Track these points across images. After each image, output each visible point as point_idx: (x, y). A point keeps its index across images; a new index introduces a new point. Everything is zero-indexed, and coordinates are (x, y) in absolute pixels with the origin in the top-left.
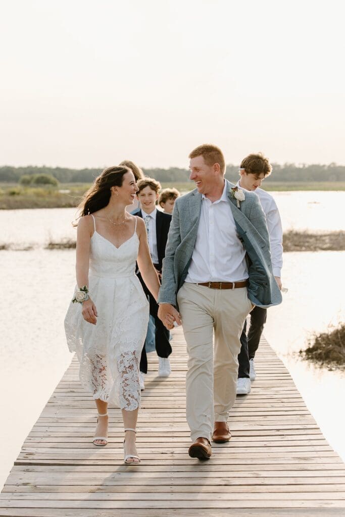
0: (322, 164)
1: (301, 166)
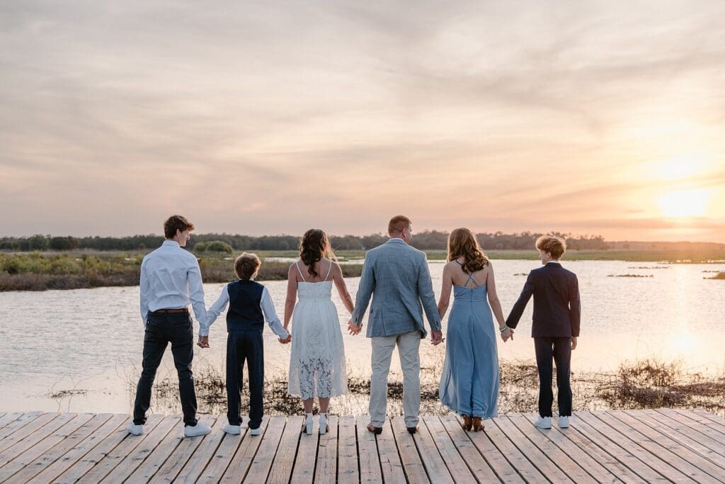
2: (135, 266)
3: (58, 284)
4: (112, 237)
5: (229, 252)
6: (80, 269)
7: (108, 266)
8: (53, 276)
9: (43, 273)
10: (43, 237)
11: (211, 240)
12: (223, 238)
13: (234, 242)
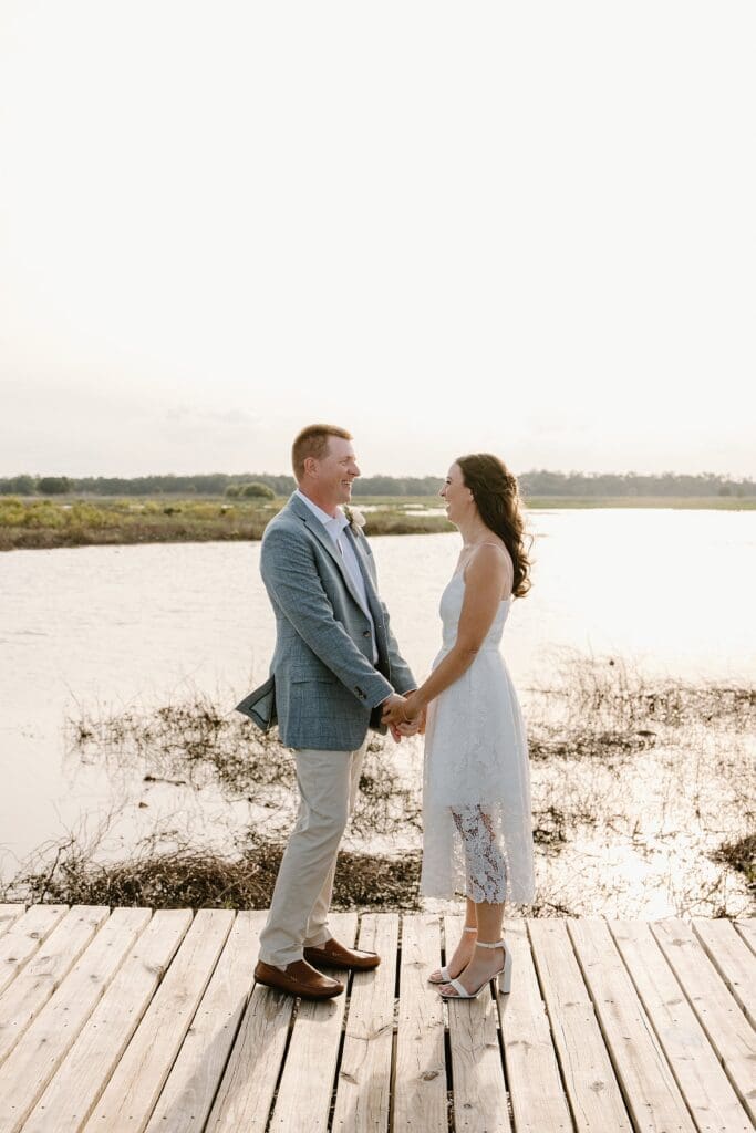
0: (617, 473)
1: (592, 476)
2: (141, 516)
3: (30, 541)
4: (120, 478)
5: (270, 498)
6: (63, 521)
7: (103, 516)
8: (25, 531)
9: (12, 526)
10: (29, 477)
11: (248, 482)
12: (264, 479)
13: (278, 485)
